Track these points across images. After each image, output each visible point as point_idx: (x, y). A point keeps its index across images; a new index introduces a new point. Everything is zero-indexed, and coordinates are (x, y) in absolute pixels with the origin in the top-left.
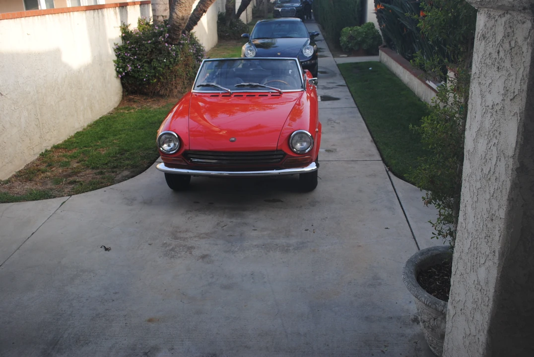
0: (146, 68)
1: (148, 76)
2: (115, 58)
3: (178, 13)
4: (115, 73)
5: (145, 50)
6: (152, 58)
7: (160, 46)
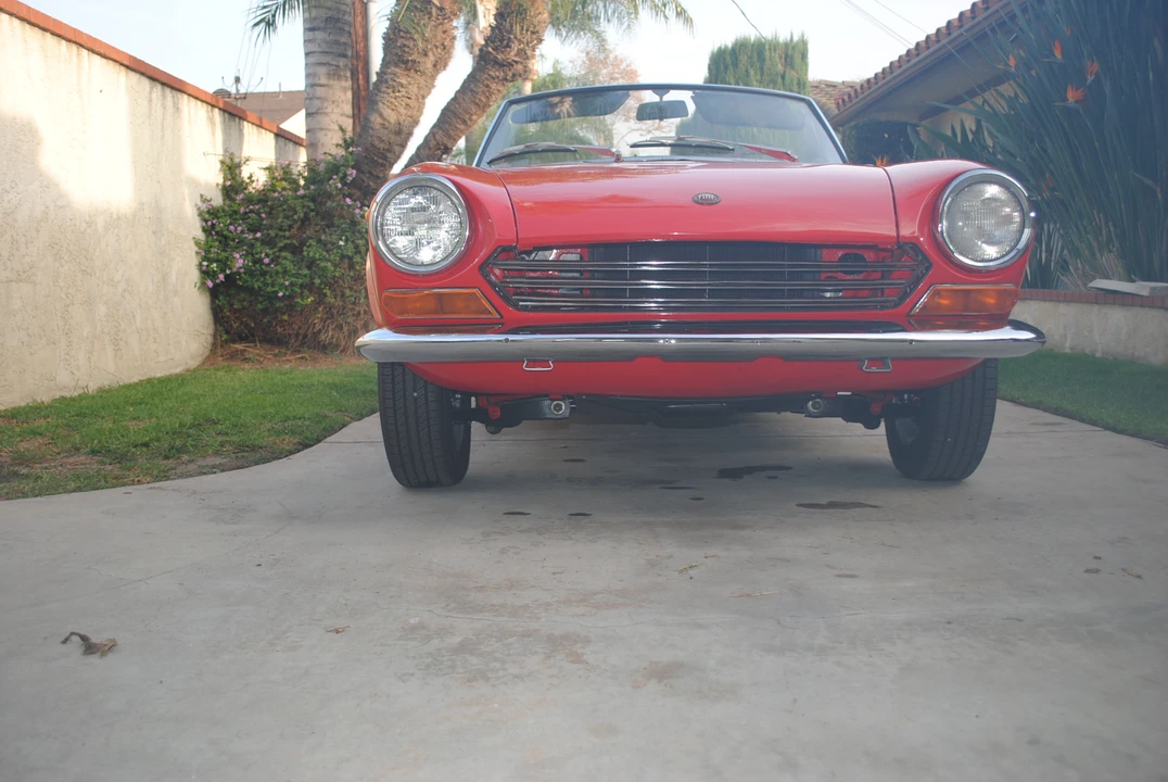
0: (288, 264)
1: (292, 284)
2: (201, 236)
3: (387, 112)
4: (195, 275)
5: (286, 217)
6: (304, 236)
7: (329, 203)
